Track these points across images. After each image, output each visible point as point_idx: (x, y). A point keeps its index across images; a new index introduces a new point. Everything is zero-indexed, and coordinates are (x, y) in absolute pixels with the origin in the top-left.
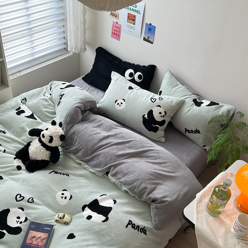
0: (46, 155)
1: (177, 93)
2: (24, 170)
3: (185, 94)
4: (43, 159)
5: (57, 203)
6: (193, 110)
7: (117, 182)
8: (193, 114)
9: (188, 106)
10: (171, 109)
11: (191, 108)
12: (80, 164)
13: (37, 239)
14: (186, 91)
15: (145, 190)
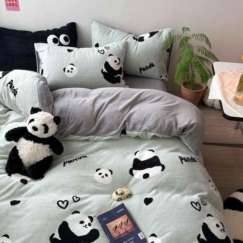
0: (46, 150)
1: (115, 38)
2: (30, 181)
3: (123, 36)
4: (45, 156)
5: (103, 185)
6: (140, 47)
7: (141, 132)
8: (142, 50)
9: (133, 45)
10: (121, 54)
11: (137, 46)
12: (87, 140)
13: (121, 227)
14: (122, 34)
15: (171, 125)
